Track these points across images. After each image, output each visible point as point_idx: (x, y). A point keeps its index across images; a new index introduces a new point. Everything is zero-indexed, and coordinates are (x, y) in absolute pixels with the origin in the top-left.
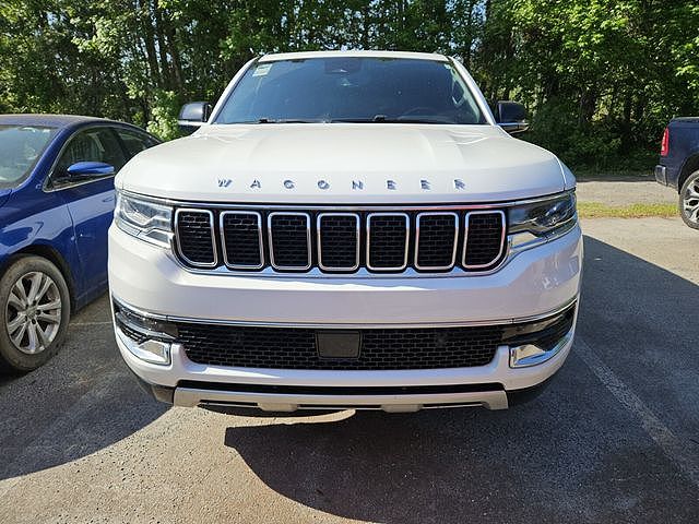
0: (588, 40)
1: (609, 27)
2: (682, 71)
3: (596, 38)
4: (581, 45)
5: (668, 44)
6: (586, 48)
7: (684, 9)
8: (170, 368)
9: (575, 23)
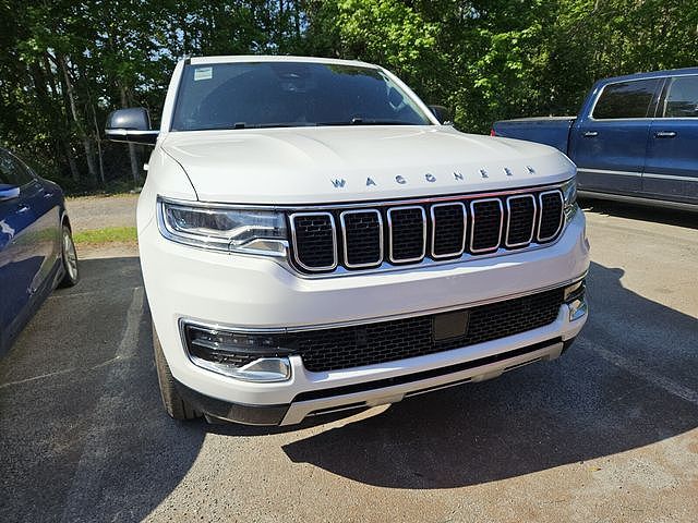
0: (407, 55)
1: (422, 44)
2: (478, 83)
3: (413, 54)
4: (402, 59)
5: (465, 60)
6: (405, 62)
7: (473, 32)
8: (291, 382)
9: (395, 40)
